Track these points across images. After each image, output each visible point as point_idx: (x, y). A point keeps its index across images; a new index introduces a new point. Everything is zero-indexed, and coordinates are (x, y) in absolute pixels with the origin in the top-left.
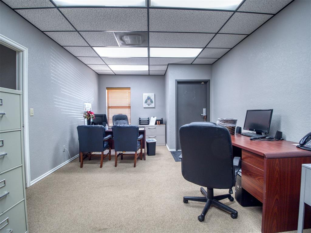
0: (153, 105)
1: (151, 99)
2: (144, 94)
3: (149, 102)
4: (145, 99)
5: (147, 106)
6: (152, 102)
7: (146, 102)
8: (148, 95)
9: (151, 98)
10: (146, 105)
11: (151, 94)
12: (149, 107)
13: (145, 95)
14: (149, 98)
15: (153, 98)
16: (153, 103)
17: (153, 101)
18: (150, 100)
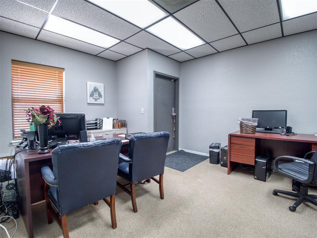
0: (101, 101)
1: (99, 92)
2: (89, 83)
3: (96, 95)
4: (90, 90)
5: (93, 101)
6: (100, 95)
7: (92, 95)
8: (94, 85)
9: (99, 90)
10: (91, 100)
11: (99, 84)
12: (96, 102)
13: (91, 85)
14: (96, 90)
15: (101, 90)
16: (102, 97)
17: (103, 94)
18: (97, 93)
